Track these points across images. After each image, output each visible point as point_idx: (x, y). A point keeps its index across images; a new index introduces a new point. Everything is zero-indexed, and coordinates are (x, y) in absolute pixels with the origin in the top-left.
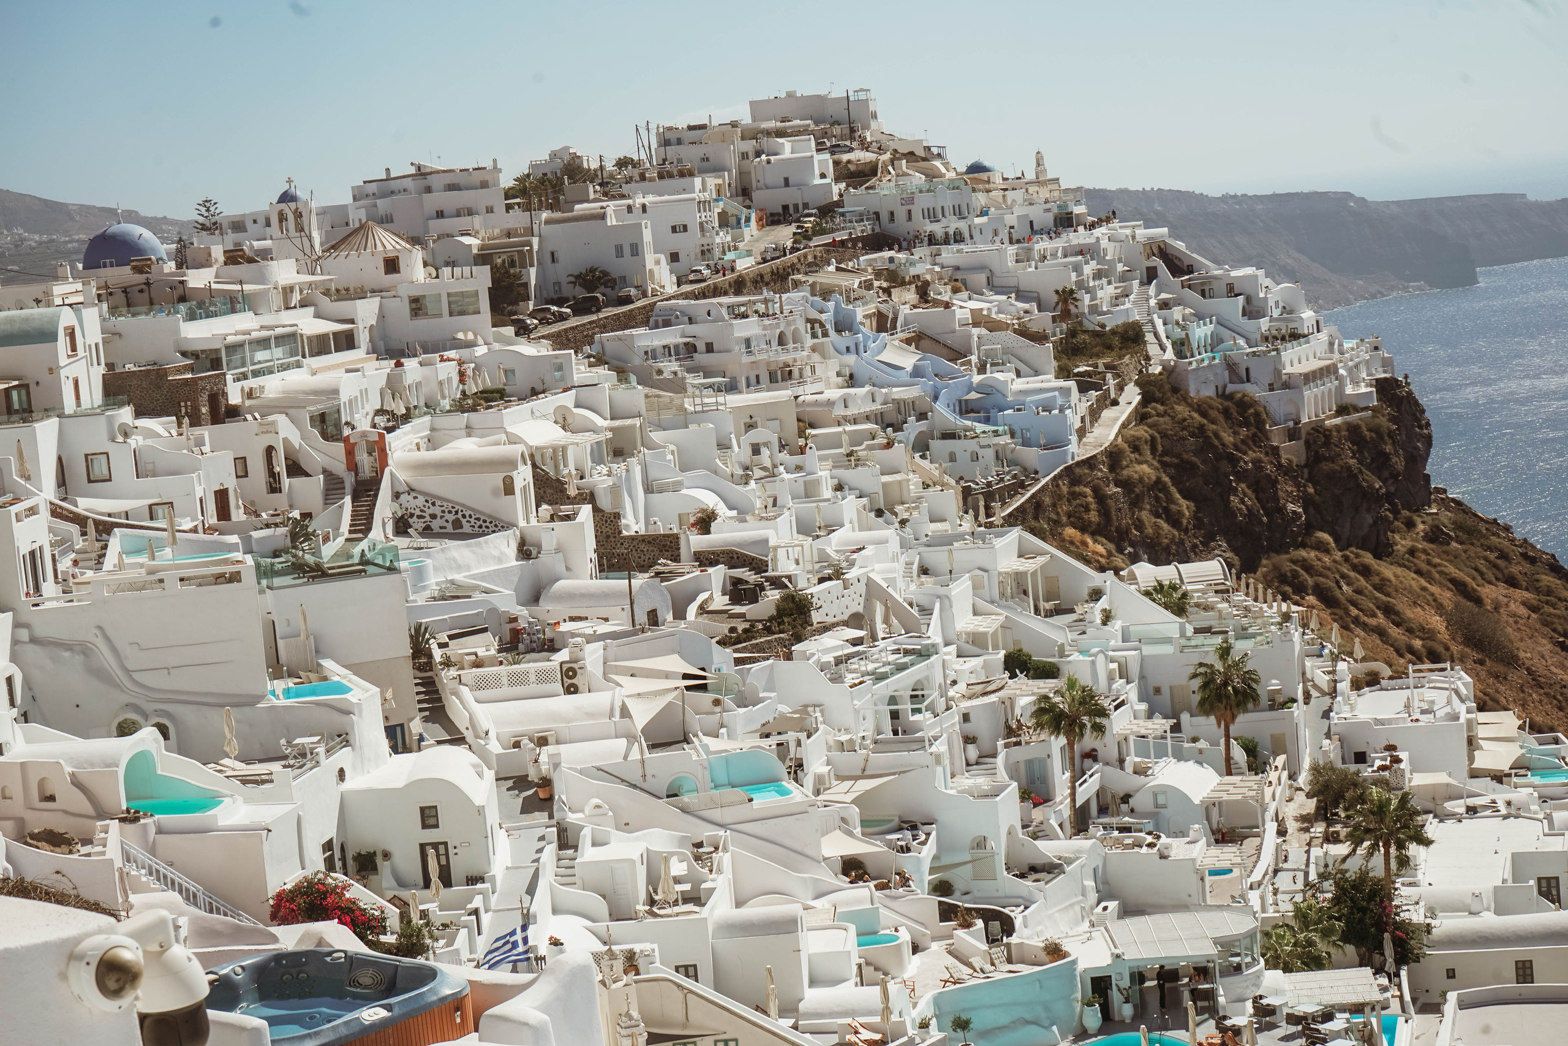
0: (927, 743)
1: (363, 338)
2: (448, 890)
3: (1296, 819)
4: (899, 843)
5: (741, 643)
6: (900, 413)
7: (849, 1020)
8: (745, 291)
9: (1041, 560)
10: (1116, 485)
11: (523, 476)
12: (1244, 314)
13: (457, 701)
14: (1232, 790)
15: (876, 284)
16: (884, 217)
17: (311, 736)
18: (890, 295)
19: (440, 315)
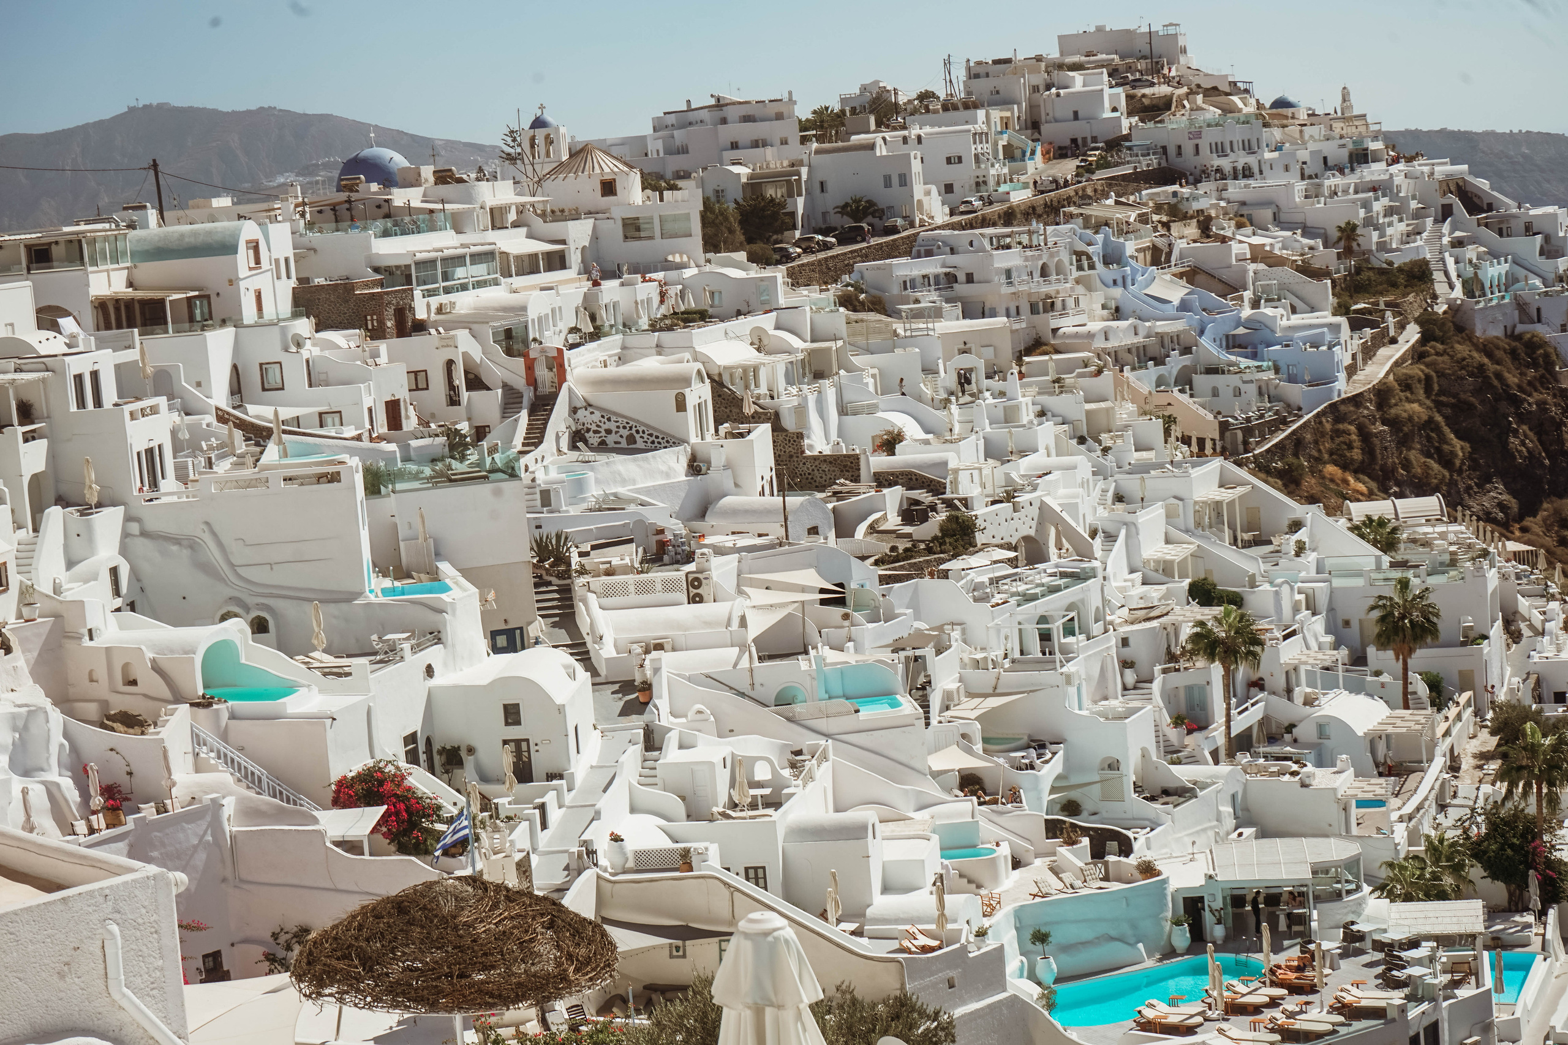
0: (1058, 664)
1: (575, 259)
2: (522, 786)
3: (1475, 756)
4: (1023, 761)
5: (899, 561)
6: (1163, 346)
7: (908, 927)
8: (1015, 223)
9: (1240, 490)
10: (1383, 424)
11: (700, 393)
12: (1541, 254)
13: (583, 608)
14: (1399, 722)
15: (1156, 218)
16: (1172, 151)
17: (403, 632)
18: (1169, 230)
19: (651, 238)
